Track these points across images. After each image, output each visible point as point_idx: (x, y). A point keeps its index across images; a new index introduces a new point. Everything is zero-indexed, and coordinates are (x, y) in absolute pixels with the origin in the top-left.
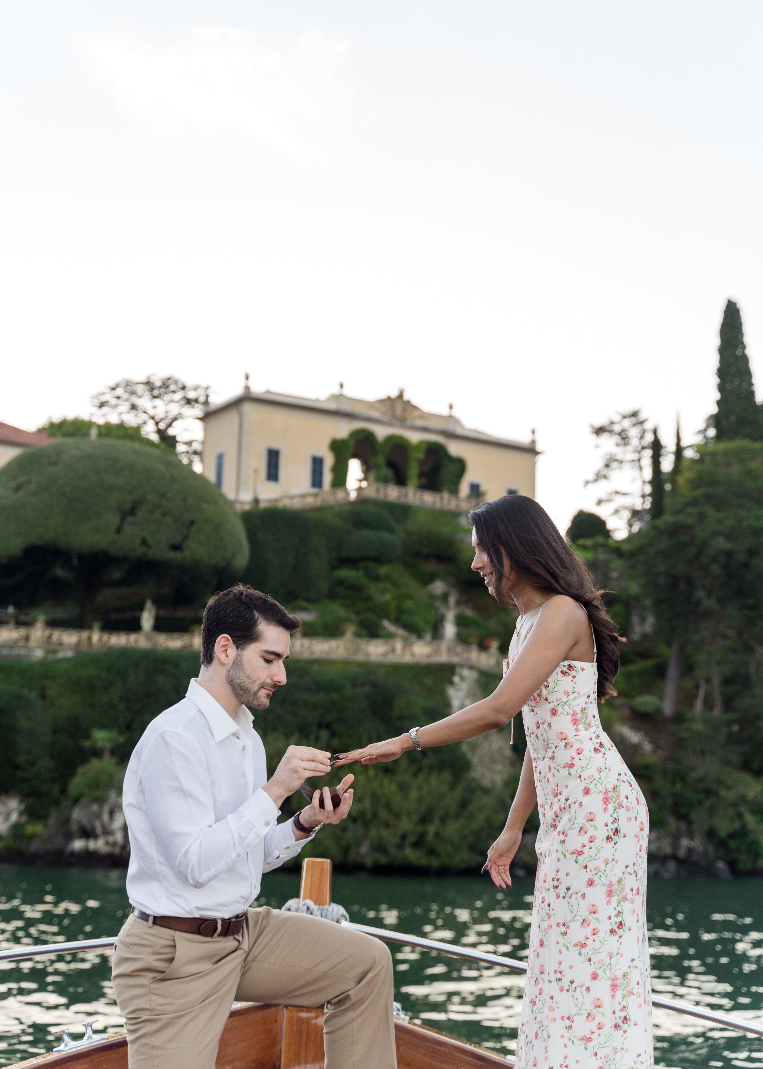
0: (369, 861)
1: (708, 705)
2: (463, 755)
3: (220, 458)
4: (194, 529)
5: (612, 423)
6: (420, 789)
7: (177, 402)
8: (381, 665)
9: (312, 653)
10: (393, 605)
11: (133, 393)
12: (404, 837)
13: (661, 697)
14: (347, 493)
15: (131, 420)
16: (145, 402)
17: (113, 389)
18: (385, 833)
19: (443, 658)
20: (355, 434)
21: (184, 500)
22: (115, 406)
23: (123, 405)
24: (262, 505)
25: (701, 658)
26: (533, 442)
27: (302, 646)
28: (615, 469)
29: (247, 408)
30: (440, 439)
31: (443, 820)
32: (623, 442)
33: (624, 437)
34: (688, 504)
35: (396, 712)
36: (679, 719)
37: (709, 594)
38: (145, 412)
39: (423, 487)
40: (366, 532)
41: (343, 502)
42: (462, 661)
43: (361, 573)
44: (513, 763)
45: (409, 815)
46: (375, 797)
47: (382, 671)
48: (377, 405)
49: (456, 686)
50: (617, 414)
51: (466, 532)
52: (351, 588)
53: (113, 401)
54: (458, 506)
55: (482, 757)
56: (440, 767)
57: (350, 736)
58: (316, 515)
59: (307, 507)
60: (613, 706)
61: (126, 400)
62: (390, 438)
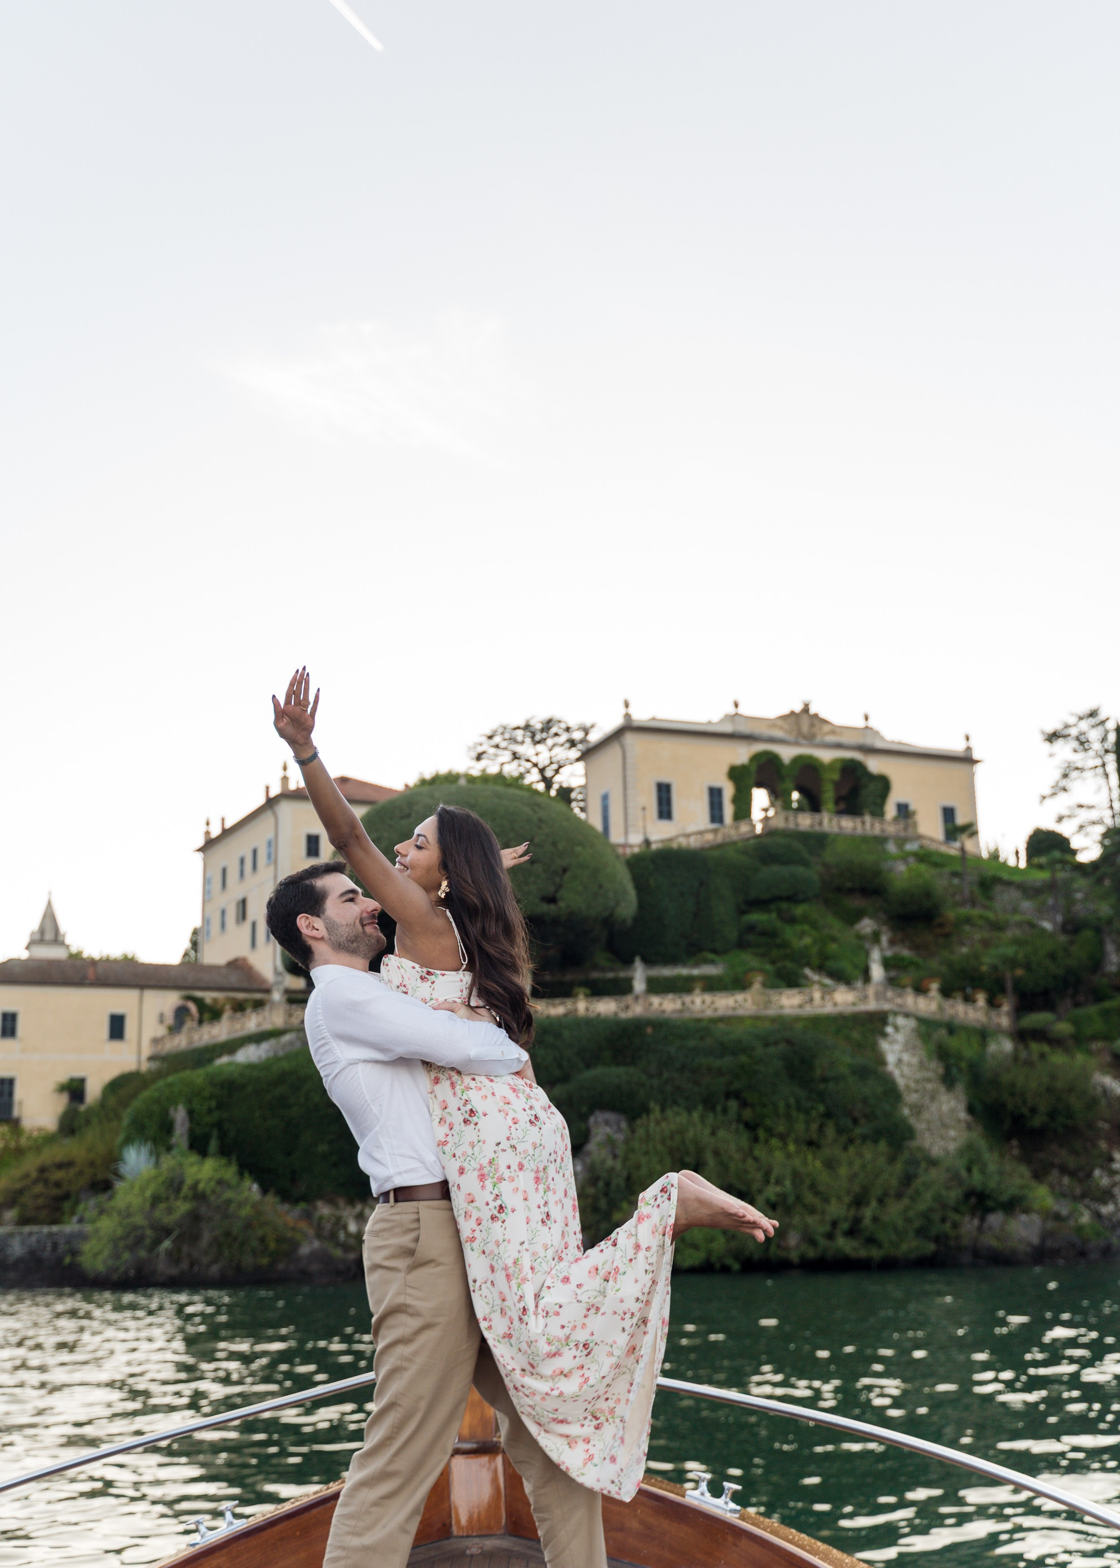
0: (794, 1256)
2: (904, 1121)
3: (605, 798)
4: (568, 874)
5: (1067, 726)
6: (850, 1164)
7: (562, 745)
8: (797, 1019)
9: (716, 1010)
10: (814, 950)
11: (513, 740)
12: (834, 1224)
14: (754, 826)
15: (512, 769)
16: (527, 749)
17: (490, 737)
18: (810, 1220)
19: (872, 1005)
20: (755, 758)
21: (554, 844)
22: (496, 755)
23: (502, 755)
24: (654, 847)
26: (969, 749)
27: (703, 1002)
28: (1075, 779)
29: (630, 739)
30: (857, 756)
31: (881, 1202)
32: (1082, 747)
33: (1083, 743)
35: (818, 1072)
38: (528, 761)
39: (840, 812)
40: (775, 868)
41: (748, 836)
42: (895, 1008)
43: (774, 915)
44: (969, 1127)
45: (839, 1198)
46: (796, 1176)
47: (799, 1026)
48: (780, 723)
49: (890, 1039)
50: (1072, 714)
51: (895, 859)
52: (764, 933)
53: (492, 751)
54: (883, 831)
55: (928, 1122)
56: (875, 1137)
57: (764, 1106)
58: (716, 853)
59: (707, 845)
60: (1090, 1053)
61: (505, 749)
62: (798, 760)
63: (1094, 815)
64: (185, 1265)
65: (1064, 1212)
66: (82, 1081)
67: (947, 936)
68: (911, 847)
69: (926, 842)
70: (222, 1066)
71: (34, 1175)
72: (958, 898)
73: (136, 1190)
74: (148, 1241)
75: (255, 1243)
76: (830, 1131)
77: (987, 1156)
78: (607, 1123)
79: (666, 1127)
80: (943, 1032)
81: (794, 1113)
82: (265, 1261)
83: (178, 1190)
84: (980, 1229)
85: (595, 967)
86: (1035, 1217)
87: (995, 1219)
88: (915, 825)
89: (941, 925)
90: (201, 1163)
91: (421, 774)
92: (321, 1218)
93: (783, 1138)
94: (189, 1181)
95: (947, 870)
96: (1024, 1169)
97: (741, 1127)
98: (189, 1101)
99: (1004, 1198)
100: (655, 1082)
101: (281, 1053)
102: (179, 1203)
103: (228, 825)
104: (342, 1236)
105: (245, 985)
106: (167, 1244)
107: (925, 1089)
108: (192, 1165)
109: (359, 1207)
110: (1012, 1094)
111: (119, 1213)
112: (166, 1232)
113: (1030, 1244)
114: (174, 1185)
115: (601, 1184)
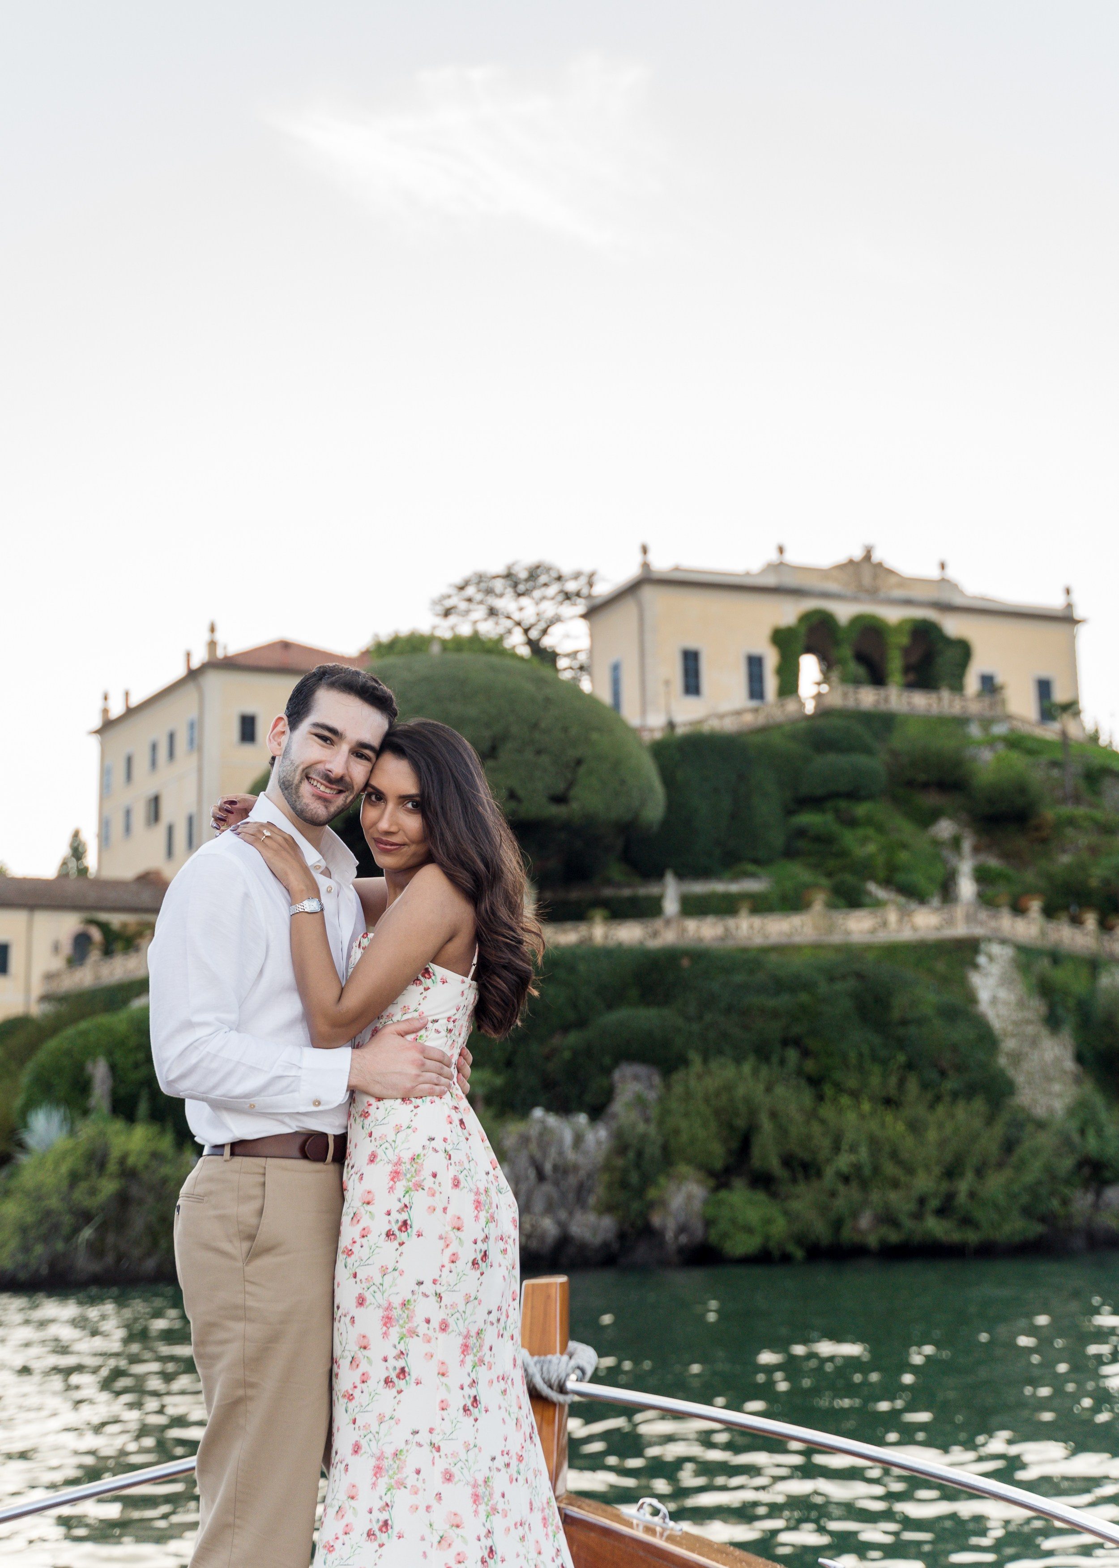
0: (872, 1240)
2: (1002, 1072)
3: (616, 669)
4: (582, 770)
6: (941, 1126)
7: (553, 599)
8: (868, 947)
9: (766, 937)
10: (880, 860)
11: (489, 591)
12: (922, 1201)
14: (802, 705)
15: (488, 629)
16: (507, 603)
17: (462, 588)
18: (893, 1196)
19: (960, 930)
20: (806, 618)
21: (565, 730)
22: (468, 612)
23: (477, 610)
24: (680, 731)
26: (1069, 605)
27: (751, 927)
29: (648, 593)
30: (930, 614)
31: (980, 1172)
35: (896, 1013)
38: (509, 617)
39: (911, 686)
40: (832, 758)
41: (796, 717)
42: (989, 933)
43: (830, 816)
44: (1078, 1081)
45: (927, 1168)
46: (874, 1142)
47: (870, 956)
48: (835, 573)
49: (982, 971)
51: (979, 745)
52: (817, 839)
53: (463, 606)
54: (964, 709)
55: (1029, 1073)
56: (970, 1092)
57: (831, 1055)
58: (755, 739)
59: (744, 729)
61: (481, 602)
62: (858, 620)
64: (110, 1259)
67: (1044, 841)
68: (999, 729)
69: (1017, 724)
72: (1058, 793)
73: (49, 1165)
74: (66, 1230)
76: (913, 1086)
77: (1103, 1116)
78: (636, 1078)
79: (711, 1083)
80: (1046, 962)
81: (868, 1064)
83: (102, 1166)
84: (1096, 1206)
85: (608, 882)
88: (1003, 702)
89: (1037, 828)
90: (129, 1131)
93: (855, 1095)
94: (115, 1154)
95: (1044, 759)
97: (803, 1083)
98: (109, 1054)
100: (695, 1027)
102: (103, 1182)
103: (135, 701)
106: (87, 1233)
107: (1024, 1034)
108: (117, 1133)
111: (27, 1194)
112: (86, 1217)
114: (97, 1159)
115: (631, 1155)
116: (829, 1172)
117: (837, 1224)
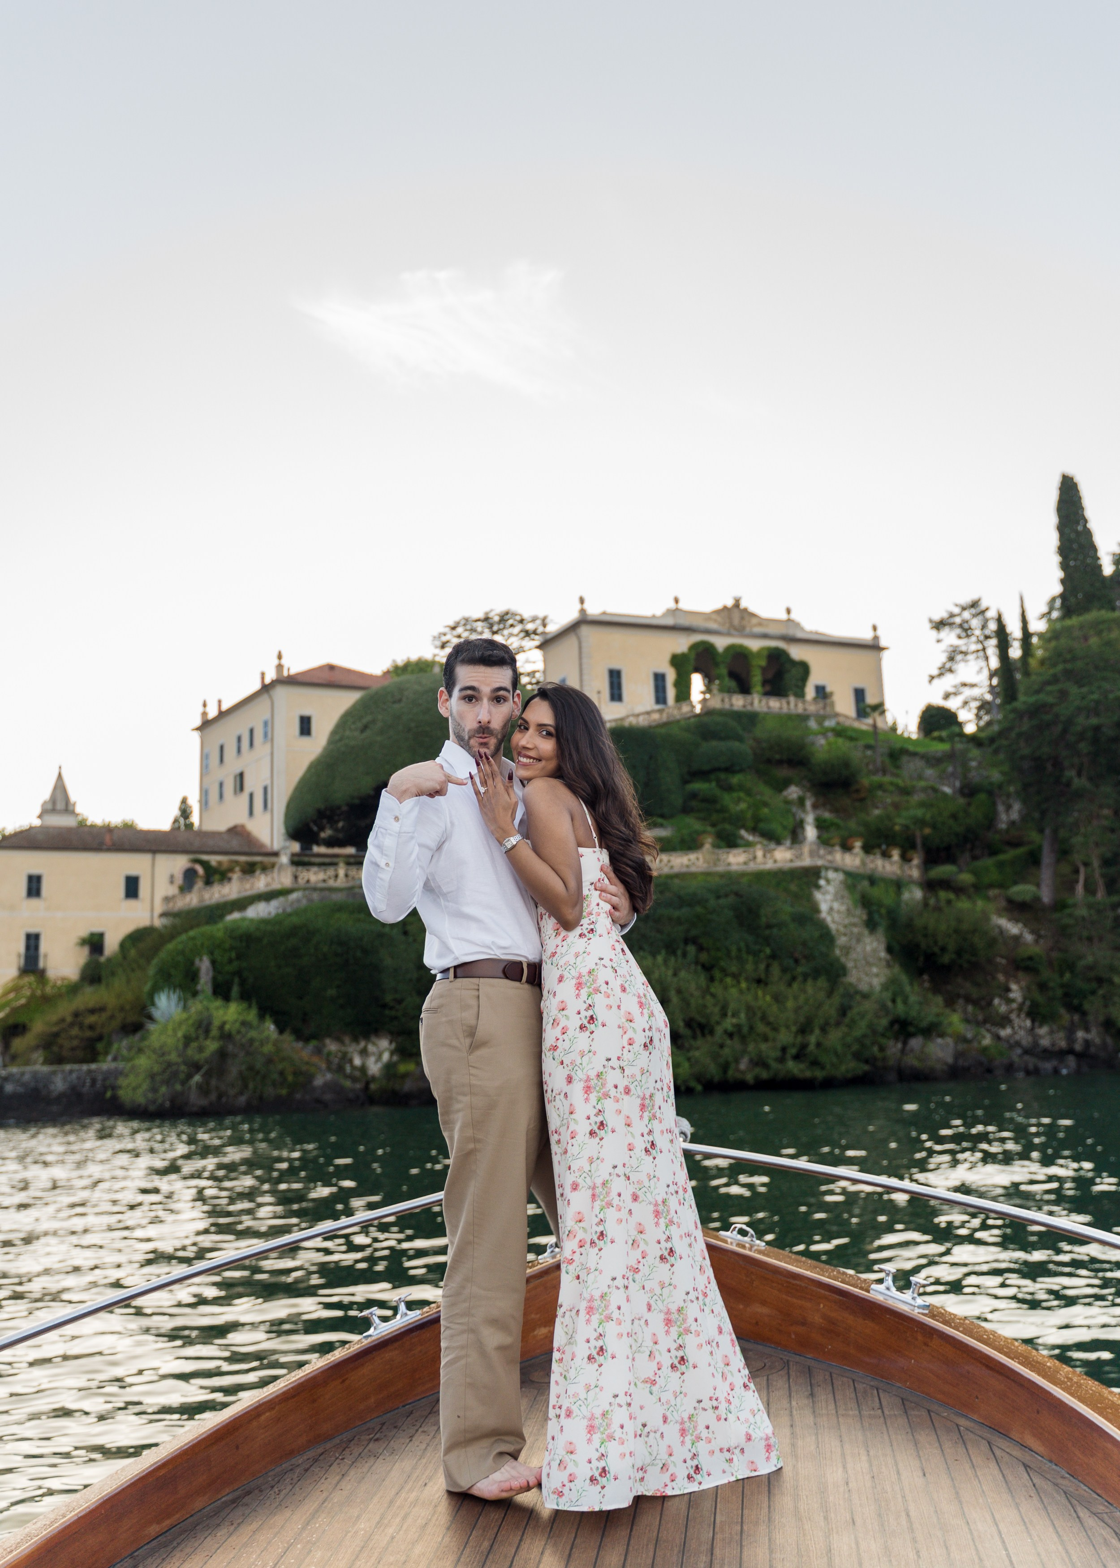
0: (749, 1078)
1: (1090, 889)
2: (837, 960)
5: (952, 615)
6: (796, 998)
7: (517, 635)
8: (743, 874)
9: (672, 867)
10: (749, 814)
12: (784, 1049)
13: (1038, 885)
14: (693, 707)
17: (454, 628)
18: (764, 1046)
19: (807, 862)
20: (694, 647)
25: (1077, 840)
26: (876, 637)
27: (661, 861)
28: (959, 662)
29: (585, 630)
30: (781, 645)
31: (823, 1030)
32: (965, 634)
33: (966, 630)
34: (1048, 683)
35: (764, 920)
36: (1059, 906)
37: (1079, 774)
39: (767, 694)
40: (714, 743)
41: (689, 715)
42: (826, 864)
43: (714, 784)
44: (889, 965)
45: (788, 1027)
46: (749, 1009)
47: (745, 880)
48: (714, 616)
49: (822, 890)
50: (957, 605)
51: (816, 734)
52: (705, 800)
54: (805, 710)
55: (855, 961)
56: (816, 974)
57: (718, 949)
58: (663, 731)
59: (654, 724)
60: (988, 899)
62: (730, 648)
63: (976, 692)
64: (213, 1097)
65: (969, 1035)
66: (101, 935)
67: (862, 800)
68: (829, 723)
69: (841, 719)
70: (235, 921)
71: (69, 1019)
72: (871, 767)
73: (170, 1032)
74: (182, 1076)
75: (275, 1076)
76: (776, 970)
77: (908, 988)
80: (866, 883)
81: (744, 956)
82: (284, 1092)
83: (207, 1031)
84: (903, 1051)
86: (949, 1040)
87: (915, 1043)
88: (832, 705)
89: (857, 791)
90: (227, 1008)
91: (394, 661)
92: (329, 1053)
93: (736, 977)
94: (216, 1023)
95: (861, 743)
96: (939, 1000)
97: (699, 968)
98: (211, 953)
99: (924, 1024)
101: (289, 910)
102: (208, 1042)
103: (225, 707)
104: (348, 1069)
105: (246, 849)
106: (197, 1078)
107: (852, 933)
108: (217, 1008)
109: (362, 1044)
110: (926, 936)
111: (154, 1051)
112: (196, 1067)
113: (946, 1064)
114: (203, 1026)
116: (719, 1030)
117: (725, 1067)
